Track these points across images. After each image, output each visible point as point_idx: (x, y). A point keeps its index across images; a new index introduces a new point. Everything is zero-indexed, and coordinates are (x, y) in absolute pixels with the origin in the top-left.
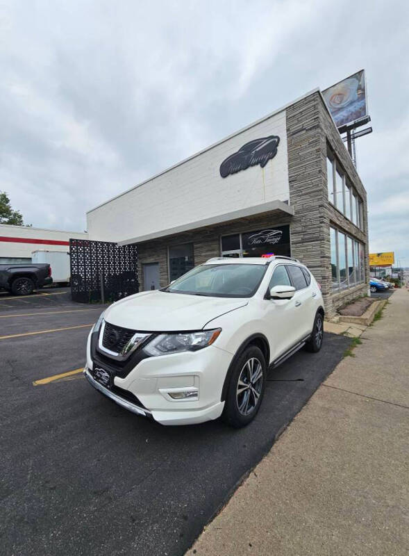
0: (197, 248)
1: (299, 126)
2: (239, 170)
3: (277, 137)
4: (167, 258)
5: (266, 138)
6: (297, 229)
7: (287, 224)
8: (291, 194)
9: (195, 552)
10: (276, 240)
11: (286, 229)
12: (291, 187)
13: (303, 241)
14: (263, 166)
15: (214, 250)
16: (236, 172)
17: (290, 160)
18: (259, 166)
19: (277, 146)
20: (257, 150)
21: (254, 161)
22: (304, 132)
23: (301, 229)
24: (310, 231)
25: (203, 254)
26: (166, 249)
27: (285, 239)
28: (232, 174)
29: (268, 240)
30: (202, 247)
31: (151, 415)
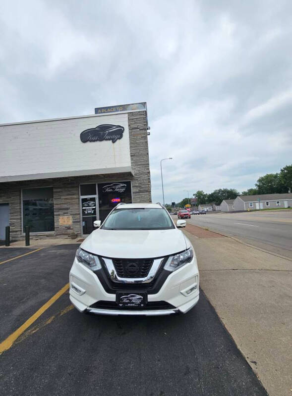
0: (57, 192)
1: (135, 126)
2: (97, 141)
3: (123, 128)
4: (20, 199)
5: (115, 126)
6: (136, 184)
7: (129, 180)
8: (132, 163)
9: (248, 358)
10: (122, 190)
11: (129, 184)
12: (132, 159)
13: (140, 192)
14: (114, 142)
15: (74, 195)
16: (94, 141)
17: (131, 143)
18: (111, 141)
19: (123, 132)
20: (110, 131)
21: (107, 137)
22: (138, 130)
23: (138, 184)
24: (143, 186)
25: (62, 197)
26: (20, 191)
27: (128, 189)
28: (91, 141)
29: (117, 190)
30: (62, 192)
31: (179, 310)
